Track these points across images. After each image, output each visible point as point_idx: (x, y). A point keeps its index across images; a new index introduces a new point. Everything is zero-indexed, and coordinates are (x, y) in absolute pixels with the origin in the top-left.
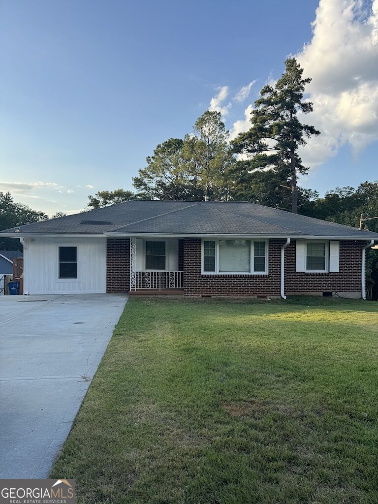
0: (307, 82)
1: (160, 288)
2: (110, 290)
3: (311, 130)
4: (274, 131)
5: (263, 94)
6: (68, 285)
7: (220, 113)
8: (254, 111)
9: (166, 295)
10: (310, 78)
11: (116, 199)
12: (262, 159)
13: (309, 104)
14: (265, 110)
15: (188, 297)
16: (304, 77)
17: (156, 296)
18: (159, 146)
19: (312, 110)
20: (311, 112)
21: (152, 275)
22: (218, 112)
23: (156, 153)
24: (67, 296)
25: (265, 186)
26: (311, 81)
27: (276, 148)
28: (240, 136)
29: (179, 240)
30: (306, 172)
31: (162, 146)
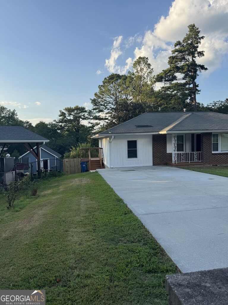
0: (202, 38)
1: (189, 162)
2: (155, 164)
3: (202, 67)
4: (185, 68)
5: (175, 46)
6: (133, 162)
7: (148, 58)
8: (171, 57)
9: (194, 165)
10: (204, 36)
11: (76, 111)
12: (179, 86)
13: (202, 52)
14: (177, 56)
15: (205, 166)
16: (200, 35)
17: (189, 166)
18: (105, 79)
19: (203, 55)
20: (203, 57)
21: (185, 154)
22: (146, 57)
23: (104, 83)
24: (137, 167)
25: (181, 101)
26: (204, 38)
27: (184, 79)
28: (163, 72)
29: (192, 134)
30: (199, 92)
31: (107, 78)
